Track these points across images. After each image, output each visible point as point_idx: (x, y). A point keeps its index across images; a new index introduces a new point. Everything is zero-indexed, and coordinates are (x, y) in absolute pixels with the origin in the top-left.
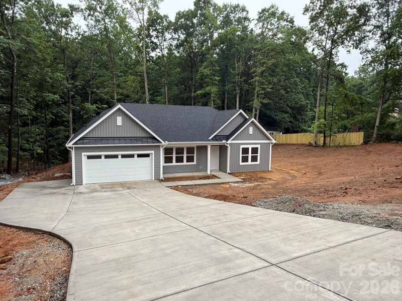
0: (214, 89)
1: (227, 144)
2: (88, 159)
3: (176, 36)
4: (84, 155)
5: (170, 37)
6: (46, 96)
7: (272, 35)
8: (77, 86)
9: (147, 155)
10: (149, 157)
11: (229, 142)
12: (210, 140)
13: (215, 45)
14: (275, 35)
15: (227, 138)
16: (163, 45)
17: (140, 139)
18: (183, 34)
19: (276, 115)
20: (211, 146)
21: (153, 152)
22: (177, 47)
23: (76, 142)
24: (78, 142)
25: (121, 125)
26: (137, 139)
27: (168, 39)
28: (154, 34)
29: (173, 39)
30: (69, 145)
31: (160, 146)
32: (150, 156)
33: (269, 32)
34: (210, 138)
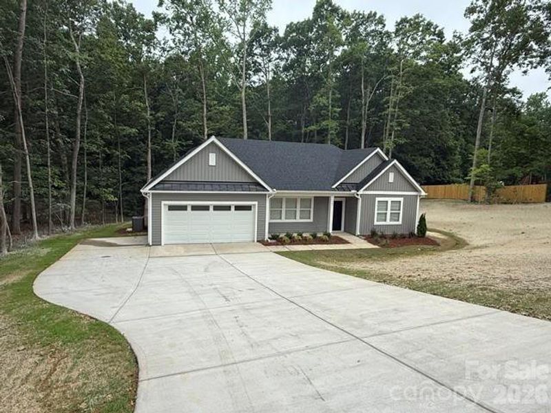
0: (332, 124)
1: (358, 195)
2: (169, 210)
3: (285, 55)
4: (165, 205)
5: (277, 56)
6: (121, 130)
7: (413, 53)
8: (158, 118)
9: (248, 208)
10: (250, 209)
11: (361, 192)
12: (334, 190)
13: (336, 67)
14: (417, 54)
15: (358, 187)
16: (268, 67)
17: (239, 185)
18: (294, 52)
19: (414, 160)
20: (335, 197)
21: (256, 203)
22: (286, 69)
23: (155, 186)
24: (157, 187)
25: (214, 164)
26: (235, 185)
27: (274, 59)
28: (258, 51)
29: (280, 58)
30: (145, 190)
31: (266, 195)
32: (252, 209)
33: (409, 49)
34: (334, 187)
